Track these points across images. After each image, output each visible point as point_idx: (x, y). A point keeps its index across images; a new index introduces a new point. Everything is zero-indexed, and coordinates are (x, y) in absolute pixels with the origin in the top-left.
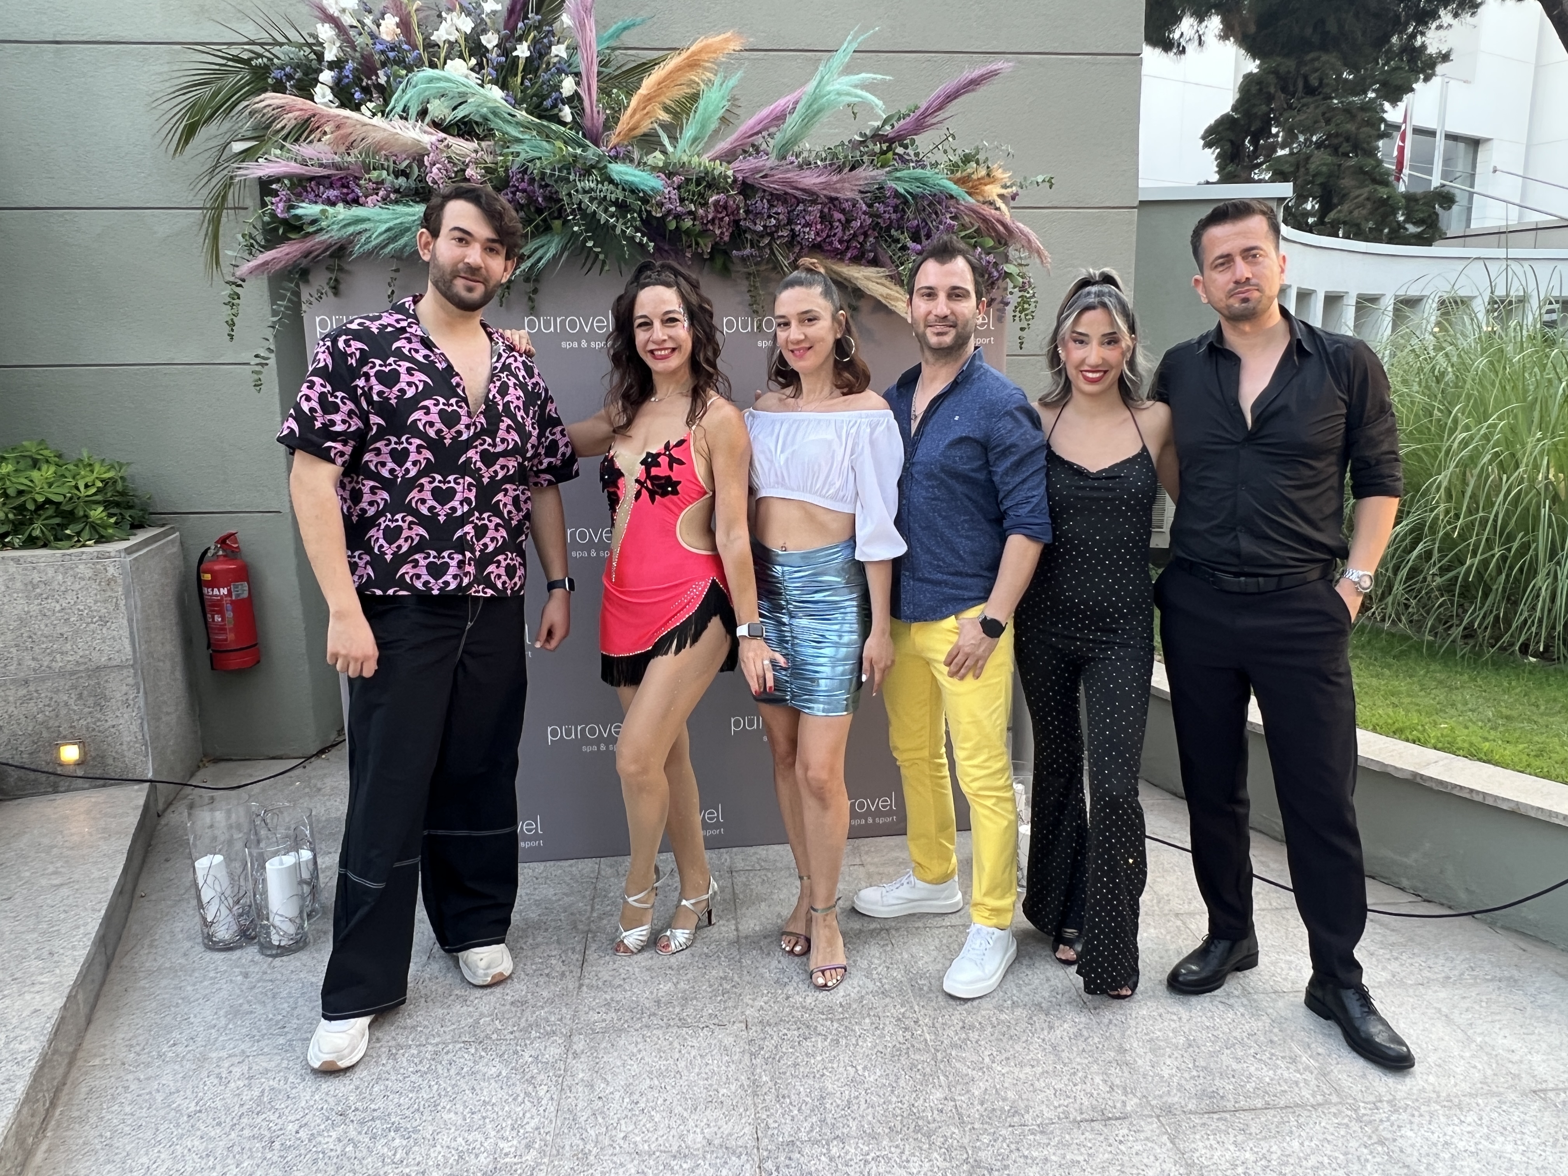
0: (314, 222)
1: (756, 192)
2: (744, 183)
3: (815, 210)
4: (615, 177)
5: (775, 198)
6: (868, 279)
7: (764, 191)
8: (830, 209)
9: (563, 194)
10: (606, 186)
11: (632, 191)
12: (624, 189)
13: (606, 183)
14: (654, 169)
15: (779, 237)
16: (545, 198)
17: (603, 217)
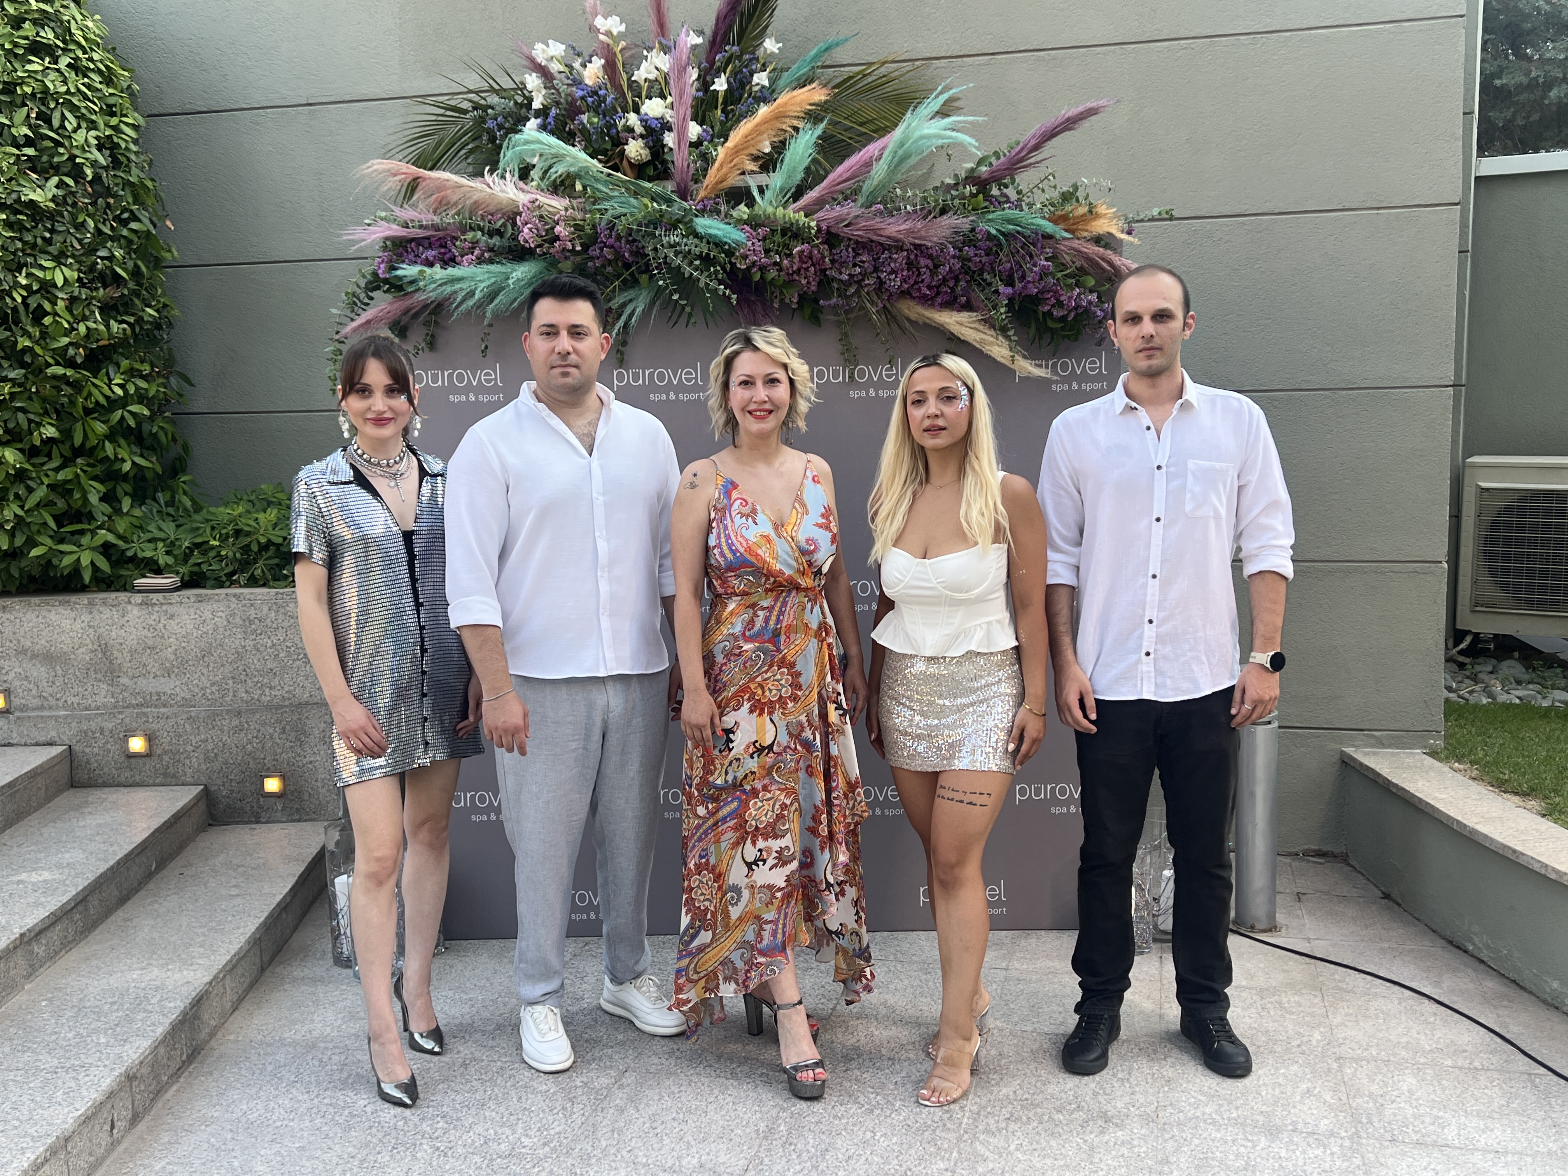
0: (412, 282)
1: (842, 241)
2: (828, 232)
3: (900, 257)
4: (700, 230)
5: (862, 246)
6: (961, 324)
7: (850, 239)
8: (916, 255)
9: (649, 250)
10: (692, 240)
11: (716, 245)
12: (708, 243)
13: (691, 237)
14: (739, 222)
15: (867, 285)
16: (631, 252)
17: (687, 270)
